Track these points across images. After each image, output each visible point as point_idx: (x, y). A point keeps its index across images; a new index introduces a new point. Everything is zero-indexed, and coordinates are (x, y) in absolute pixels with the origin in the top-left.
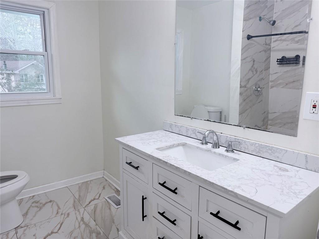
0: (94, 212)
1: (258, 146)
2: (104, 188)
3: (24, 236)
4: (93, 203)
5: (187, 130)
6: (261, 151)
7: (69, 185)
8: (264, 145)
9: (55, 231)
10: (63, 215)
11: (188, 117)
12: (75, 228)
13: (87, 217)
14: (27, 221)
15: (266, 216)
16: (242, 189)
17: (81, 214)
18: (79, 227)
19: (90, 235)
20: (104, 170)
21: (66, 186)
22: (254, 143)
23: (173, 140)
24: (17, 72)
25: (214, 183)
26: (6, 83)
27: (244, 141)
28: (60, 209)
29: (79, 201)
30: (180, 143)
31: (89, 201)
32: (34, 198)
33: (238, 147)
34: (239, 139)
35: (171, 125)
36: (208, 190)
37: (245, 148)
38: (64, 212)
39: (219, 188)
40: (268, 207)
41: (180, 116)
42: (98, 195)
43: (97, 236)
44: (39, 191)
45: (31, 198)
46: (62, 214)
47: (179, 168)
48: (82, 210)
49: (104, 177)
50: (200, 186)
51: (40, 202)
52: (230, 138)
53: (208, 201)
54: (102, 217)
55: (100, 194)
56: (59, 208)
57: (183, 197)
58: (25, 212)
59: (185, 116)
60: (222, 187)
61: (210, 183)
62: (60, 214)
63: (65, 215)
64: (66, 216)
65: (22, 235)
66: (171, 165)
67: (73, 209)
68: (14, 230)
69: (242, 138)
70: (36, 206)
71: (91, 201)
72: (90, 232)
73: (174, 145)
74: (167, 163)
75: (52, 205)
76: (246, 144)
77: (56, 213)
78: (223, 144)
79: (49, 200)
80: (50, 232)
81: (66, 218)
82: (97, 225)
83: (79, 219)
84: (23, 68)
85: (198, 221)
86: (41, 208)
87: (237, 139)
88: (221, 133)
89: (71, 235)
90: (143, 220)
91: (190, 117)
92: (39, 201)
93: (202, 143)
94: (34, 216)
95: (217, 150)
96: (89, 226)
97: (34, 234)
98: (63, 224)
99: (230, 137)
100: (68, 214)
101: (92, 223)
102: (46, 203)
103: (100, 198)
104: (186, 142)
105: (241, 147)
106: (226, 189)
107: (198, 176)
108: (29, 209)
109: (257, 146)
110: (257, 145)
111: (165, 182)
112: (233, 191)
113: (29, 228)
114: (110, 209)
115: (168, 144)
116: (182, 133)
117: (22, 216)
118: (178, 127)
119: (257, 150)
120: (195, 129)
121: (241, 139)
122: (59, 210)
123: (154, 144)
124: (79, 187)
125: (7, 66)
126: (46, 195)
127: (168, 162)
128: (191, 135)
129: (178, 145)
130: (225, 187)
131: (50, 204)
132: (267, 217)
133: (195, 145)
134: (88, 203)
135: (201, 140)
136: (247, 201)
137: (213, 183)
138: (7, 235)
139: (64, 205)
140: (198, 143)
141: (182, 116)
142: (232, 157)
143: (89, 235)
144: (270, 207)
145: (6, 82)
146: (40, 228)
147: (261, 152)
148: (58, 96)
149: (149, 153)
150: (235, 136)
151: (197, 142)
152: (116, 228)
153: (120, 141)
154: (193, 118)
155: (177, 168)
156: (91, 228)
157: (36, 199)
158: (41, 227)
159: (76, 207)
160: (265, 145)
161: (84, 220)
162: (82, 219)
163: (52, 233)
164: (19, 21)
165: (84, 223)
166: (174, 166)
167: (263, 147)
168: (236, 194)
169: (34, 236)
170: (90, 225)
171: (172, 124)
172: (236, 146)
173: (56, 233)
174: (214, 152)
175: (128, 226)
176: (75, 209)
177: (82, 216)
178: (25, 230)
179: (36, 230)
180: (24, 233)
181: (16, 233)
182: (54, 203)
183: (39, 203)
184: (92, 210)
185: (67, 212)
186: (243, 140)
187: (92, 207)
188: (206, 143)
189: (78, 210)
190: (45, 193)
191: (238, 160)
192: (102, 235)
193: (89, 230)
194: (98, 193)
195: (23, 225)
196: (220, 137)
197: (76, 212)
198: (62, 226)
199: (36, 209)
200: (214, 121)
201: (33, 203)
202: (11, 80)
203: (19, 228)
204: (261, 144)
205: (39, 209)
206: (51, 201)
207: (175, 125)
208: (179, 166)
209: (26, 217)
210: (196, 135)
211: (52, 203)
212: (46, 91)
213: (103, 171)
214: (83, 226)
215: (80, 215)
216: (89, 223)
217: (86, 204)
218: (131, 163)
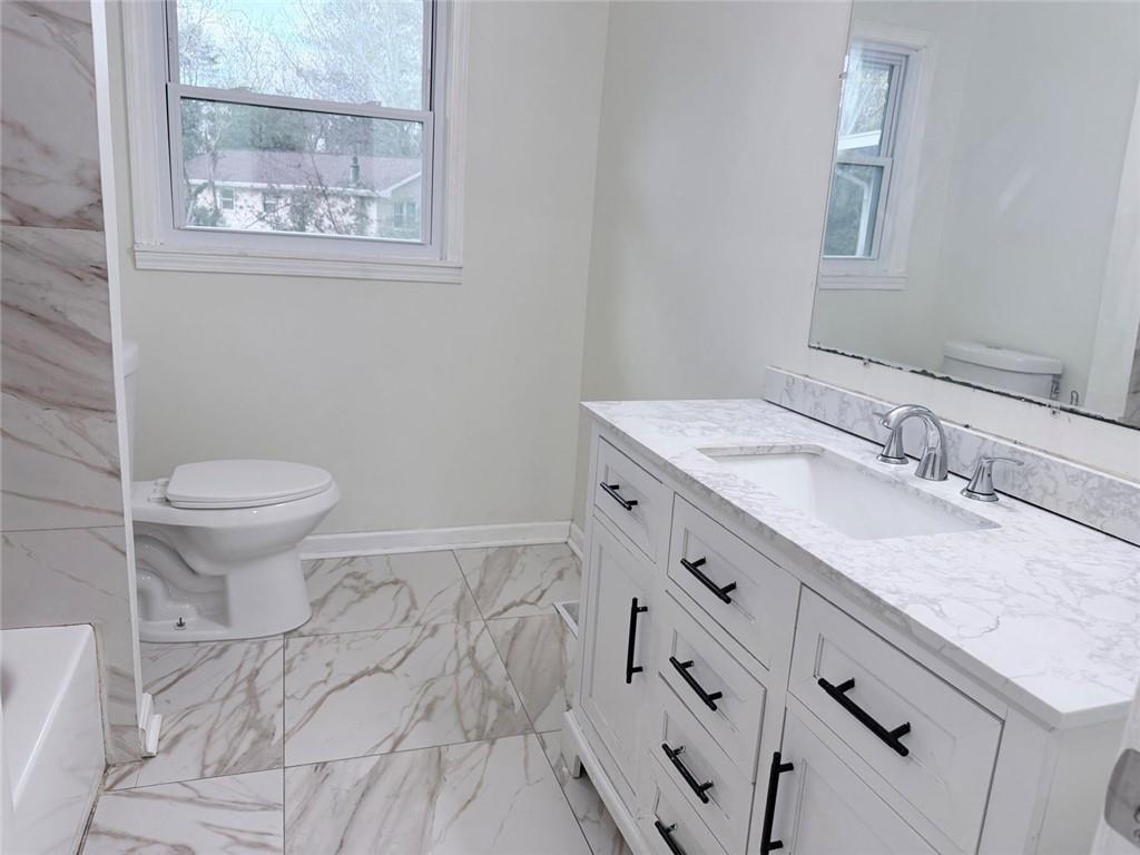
0: (510, 639)
1: (1096, 485)
2: (560, 575)
3: (303, 660)
4: (515, 612)
5: (845, 403)
6: (1107, 509)
7: (460, 546)
8: (1121, 484)
9: (388, 666)
10: (421, 628)
11: (853, 356)
12: (444, 671)
13: (485, 650)
14: (320, 622)
15: (1000, 719)
16: (941, 611)
17: (472, 638)
18: (457, 671)
19: (482, 703)
20: (572, 520)
21: (451, 547)
22: (1082, 471)
23: (781, 433)
24: (386, 193)
25: (842, 575)
26: (351, 226)
27: (1042, 463)
28: (416, 608)
29: (476, 597)
30: (801, 447)
31: (506, 603)
32: (353, 563)
33: (1020, 486)
34: (1025, 453)
35: (790, 382)
36: (825, 599)
37: (1045, 491)
38: (423, 621)
39: (857, 593)
40: (1007, 681)
41: (828, 351)
42: (538, 592)
43: (500, 712)
44: (370, 544)
45: (347, 561)
46: (417, 624)
47: (743, 512)
48: (476, 626)
49: (570, 542)
50: (802, 584)
51: (368, 577)
52: (995, 450)
53: (822, 640)
54: (531, 660)
55: (543, 592)
56: (414, 605)
57: (748, 616)
58: (319, 595)
59: (843, 354)
60: (864, 590)
61: (832, 573)
62: (414, 621)
63: (423, 629)
64: (426, 633)
65: (297, 655)
66: (722, 499)
67: (451, 616)
68: (282, 637)
69: (1040, 450)
70: (353, 587)
71: (511, 606)
72: (484, 694)
73: (772, 448)
74: (712, 492)
75: (397, 593)
76: (1050, 476)
77: (403, 617)
78: (966, 467)
79: (392, 579)
80: (372, 666)
81: (425, 638)
82: (509, 677)
83: (463, 649)
84: (405, 181)
85: (786, 709)
86: (363, 596)
87: (1019, 451)
88: (967, 426)
89: (427, 689)
90: (629, 681)
91: (861, 358)
92: (366, 574)
93: (885, 457)
94: (341, 614)
95: (931, 487)
96: (486, 677)
97: (326, 661)
98: (413, 654)
99: (995, 443)
100: (435, 629)
101: (497, 671)
102: (384, 584)
103: (539, 603)
104: (824, 446)
105: (1030, 487)
106: (877, 599)
107: (798, 547)
108: (331, 592)
109: (1093, 488)
110: (1093, 483)
111: (702, 562)
112: (900, 608)
113: (321, 641)
114: (562, 641)
115: (752, 441)
116: (825, 415)
117: (308, 606)
118: (813, 393)
119: (1092, 503)
120: (871, 403)
121: (1033, 455)
122: (413, 612)
123: (703, 434)
124: (488, 557)
125: (361, 173)
126: (388, 562)
127: (717, 490)
128: (854, 423)
129: (791, 452)
130: (876, 592)
131: (395, 588)
132: (1003, 723)
133: (857, 458)
134: (501, 609)
135: (883, 446)
136: (938, 648)
137: (839, 575)
138: (261, 647)
139: (431, 601)
140: (868, 454)
141: (835, 352)
142: (977, 516)
143: (477, 703)
144: (1015, 681)
145: (353, 222)
146: (349, 649)
147: (1107, 513)
148: (453, 258)
149: (667, 457)
150: (1015, 443)
151: (868, 451)
152: (567, 701)
153: (593, 413)
154: (870, 360)
155: (738, 512)
156: (490, 683)
157: (360, 567)
158: (352, 645)
159: (461, 614)
160: (1127, 486)
161: (476, 655)
162: (472, 651)
163: (377, 669)
164: (409, 29)
165: (474, 664)
166: (731, 504)
167: (1118, 495)
168: (906, 619)
169: (328, 665)
170: (489, 672)
171: (793, 379)
172: (1010, 481)
173: (389, 671)
174: (917, 490)
175: (591, 696)
176: (458, 617)
177: (472, 644)
178: (307, 646)
179: (337, 651)
180: (302, 653)
181: (285, 647)
182: (405, 589)
183: (362, 580)
184: (507, 633)
185: (433, 623)
186: (1042, 459)
187: (510, 624)
188: (902, 458)
189: (467, 625)
190: (386, 555)
191: (997, 526)
192: (516, 710)
193: (483, 687)
194: (538, 587)
195: (305, 630)
196: (956, 440)
197: (460, 627)
198: (410, 656)
199: (350, 595)
200: (945, 376)
201: (347, 576)
202: (367, 218)
203: (295, 634)
204: (1110, 480)
205: (358, 596)
206: (396, 582)
207: (804, 382)
208: (744, 508)
209: (319, 611)
210: (872, 427)
211: (399, 586)
212: (419, 241)
213: (569, 523)
214: (467, 673)
215: (468, 638)
216: (487, 668)
217: (493, 611)
218: (617, 487)
